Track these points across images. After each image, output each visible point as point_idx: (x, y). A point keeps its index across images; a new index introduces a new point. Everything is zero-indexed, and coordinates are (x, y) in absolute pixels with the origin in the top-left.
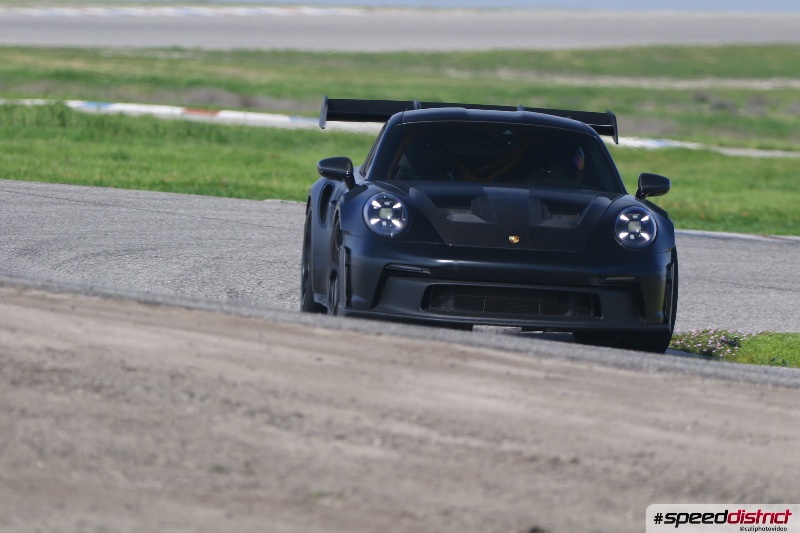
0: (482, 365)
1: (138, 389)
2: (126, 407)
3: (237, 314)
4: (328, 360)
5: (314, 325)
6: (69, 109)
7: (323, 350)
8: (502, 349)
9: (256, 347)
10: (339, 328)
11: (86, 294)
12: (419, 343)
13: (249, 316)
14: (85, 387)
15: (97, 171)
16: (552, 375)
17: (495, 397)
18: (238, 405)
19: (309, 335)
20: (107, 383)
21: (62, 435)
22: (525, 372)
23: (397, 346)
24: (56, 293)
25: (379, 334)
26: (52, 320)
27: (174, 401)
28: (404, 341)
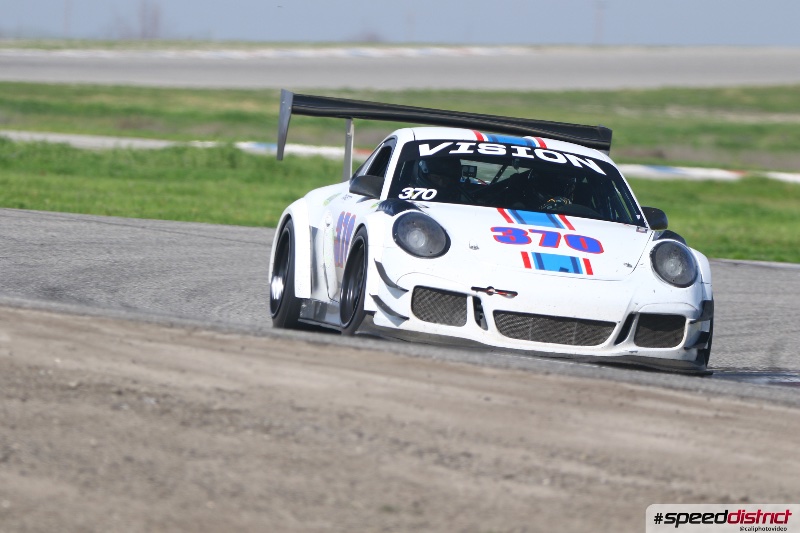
0: (650, 404)
1: (306, 429)
2: (294, 447)
3: (405, 353)
4: (497, 399)
5: (483, 365)
6: (239, 151)
7: (491, 390)
8: (670, 387)
9: (425, 386)
10: (507, 367)
11: (256, 335)
12: (588, 381)
13: (417, 356)
14: (255, 427)
15: (268, 212)
16: (721, 414)
17: (665, 436)
18: (407, 444)
19: (477, 374)
20: (276, 423)
21: (232, 475)
22: (694, 411)
23: (565, 385)
24: (226, 333)
25: (548, 373)
26: (221, 360)
27: (343, 441)
28: (572, 380)
